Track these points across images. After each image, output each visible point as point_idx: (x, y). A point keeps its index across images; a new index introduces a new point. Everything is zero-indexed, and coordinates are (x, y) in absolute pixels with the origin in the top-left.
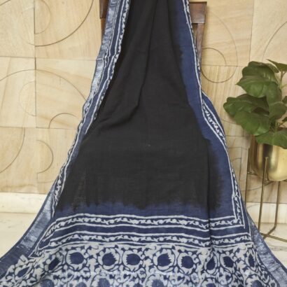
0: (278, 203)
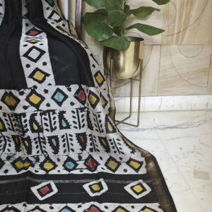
0: (131, 97)
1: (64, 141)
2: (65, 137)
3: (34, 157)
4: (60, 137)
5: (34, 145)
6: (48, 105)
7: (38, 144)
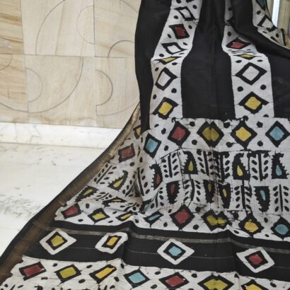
1: (276, 195)
2: (278, 190)
3: (231, 212)
4: (271, 189)
5: (233, 196)
6: (260, 144)
7: (240, 195)
